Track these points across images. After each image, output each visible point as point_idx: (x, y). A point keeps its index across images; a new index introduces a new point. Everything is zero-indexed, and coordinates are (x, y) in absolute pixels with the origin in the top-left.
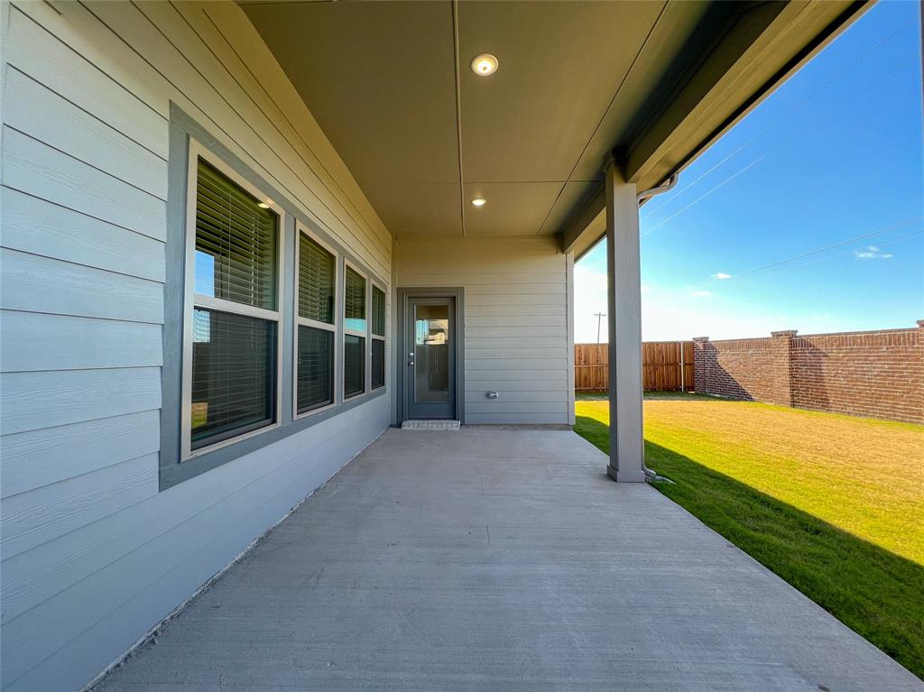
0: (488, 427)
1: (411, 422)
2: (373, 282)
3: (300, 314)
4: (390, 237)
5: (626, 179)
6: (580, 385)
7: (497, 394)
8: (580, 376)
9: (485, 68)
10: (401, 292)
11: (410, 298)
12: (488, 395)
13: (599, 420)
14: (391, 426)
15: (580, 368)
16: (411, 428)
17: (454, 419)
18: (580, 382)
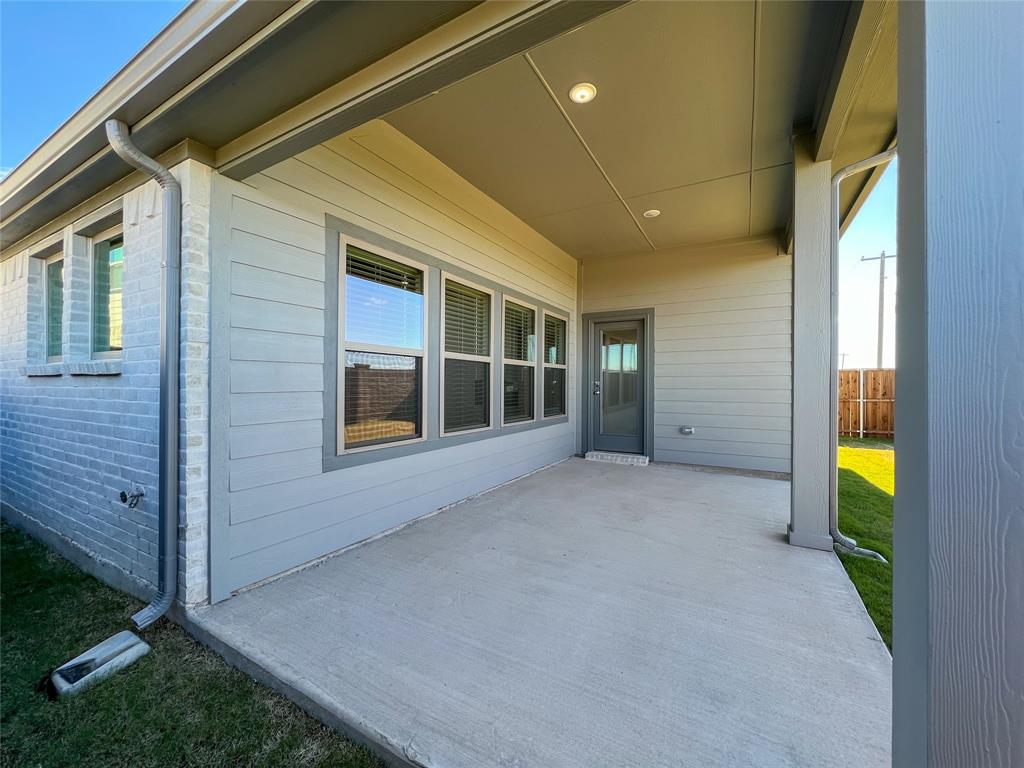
0: (681, 467)
1: (596, 453)
2: (545, 311)
3: (447, 349)
4: (575, 262)
5: (812, 156)
6: (875, 427)
7: (693, 430)
8: (874, 413)
9: (583, 97)
10: (587, 319)
11: (595, 323)
12: (681, 430)
13: (862, 475)
14: (576, 455)
15: (875, 404)
16: (594, 459)
17: (642, 454)
18: (875, 421)
